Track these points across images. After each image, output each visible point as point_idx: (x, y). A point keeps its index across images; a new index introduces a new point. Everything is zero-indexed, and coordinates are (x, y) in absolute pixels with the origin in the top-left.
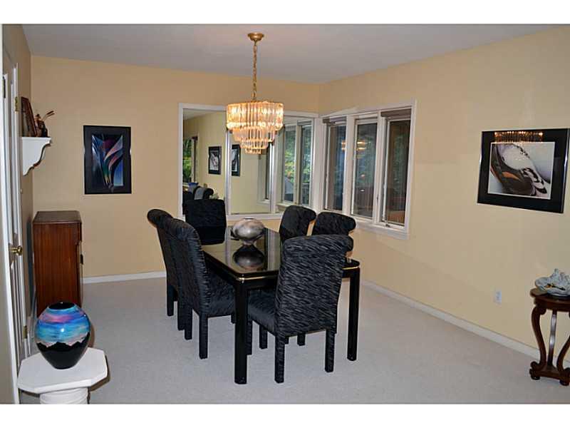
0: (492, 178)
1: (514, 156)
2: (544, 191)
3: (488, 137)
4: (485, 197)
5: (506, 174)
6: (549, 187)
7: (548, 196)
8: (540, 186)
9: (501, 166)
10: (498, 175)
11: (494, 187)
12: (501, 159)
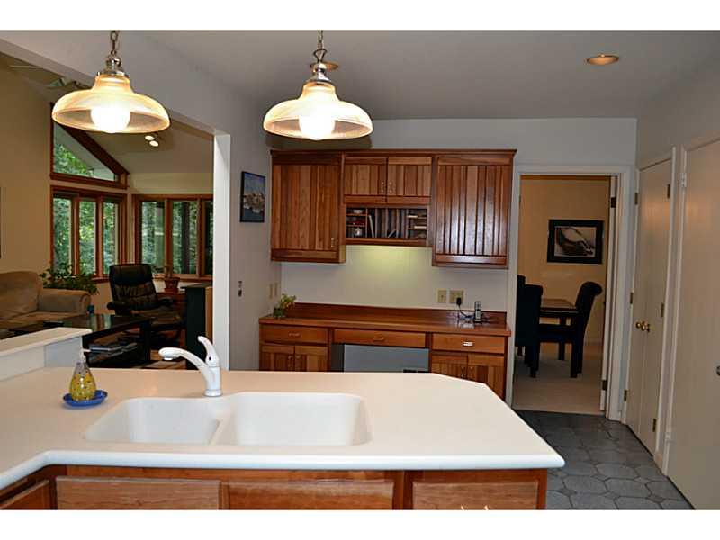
0: (557, 247)
1: (571, 235)
2: (591, 253)
3: (553, 224)
4: (551, 258)
5: (567, 244)
6: (594, 251)
7: (593, 256)
8: (588, 250)
9: (563, 241)
10: (560, 244)
11: (558, 251)
12: (563, 236)
